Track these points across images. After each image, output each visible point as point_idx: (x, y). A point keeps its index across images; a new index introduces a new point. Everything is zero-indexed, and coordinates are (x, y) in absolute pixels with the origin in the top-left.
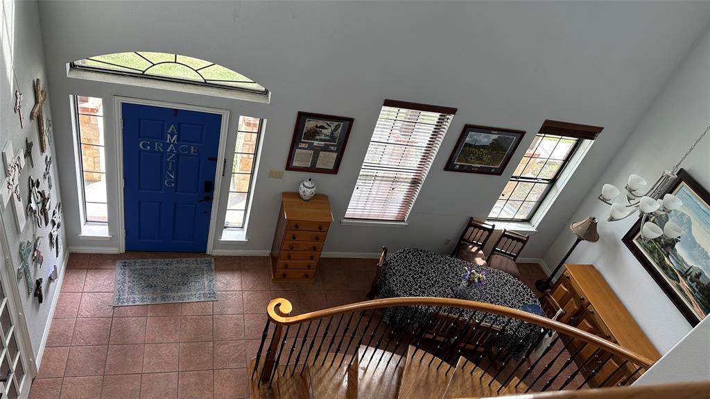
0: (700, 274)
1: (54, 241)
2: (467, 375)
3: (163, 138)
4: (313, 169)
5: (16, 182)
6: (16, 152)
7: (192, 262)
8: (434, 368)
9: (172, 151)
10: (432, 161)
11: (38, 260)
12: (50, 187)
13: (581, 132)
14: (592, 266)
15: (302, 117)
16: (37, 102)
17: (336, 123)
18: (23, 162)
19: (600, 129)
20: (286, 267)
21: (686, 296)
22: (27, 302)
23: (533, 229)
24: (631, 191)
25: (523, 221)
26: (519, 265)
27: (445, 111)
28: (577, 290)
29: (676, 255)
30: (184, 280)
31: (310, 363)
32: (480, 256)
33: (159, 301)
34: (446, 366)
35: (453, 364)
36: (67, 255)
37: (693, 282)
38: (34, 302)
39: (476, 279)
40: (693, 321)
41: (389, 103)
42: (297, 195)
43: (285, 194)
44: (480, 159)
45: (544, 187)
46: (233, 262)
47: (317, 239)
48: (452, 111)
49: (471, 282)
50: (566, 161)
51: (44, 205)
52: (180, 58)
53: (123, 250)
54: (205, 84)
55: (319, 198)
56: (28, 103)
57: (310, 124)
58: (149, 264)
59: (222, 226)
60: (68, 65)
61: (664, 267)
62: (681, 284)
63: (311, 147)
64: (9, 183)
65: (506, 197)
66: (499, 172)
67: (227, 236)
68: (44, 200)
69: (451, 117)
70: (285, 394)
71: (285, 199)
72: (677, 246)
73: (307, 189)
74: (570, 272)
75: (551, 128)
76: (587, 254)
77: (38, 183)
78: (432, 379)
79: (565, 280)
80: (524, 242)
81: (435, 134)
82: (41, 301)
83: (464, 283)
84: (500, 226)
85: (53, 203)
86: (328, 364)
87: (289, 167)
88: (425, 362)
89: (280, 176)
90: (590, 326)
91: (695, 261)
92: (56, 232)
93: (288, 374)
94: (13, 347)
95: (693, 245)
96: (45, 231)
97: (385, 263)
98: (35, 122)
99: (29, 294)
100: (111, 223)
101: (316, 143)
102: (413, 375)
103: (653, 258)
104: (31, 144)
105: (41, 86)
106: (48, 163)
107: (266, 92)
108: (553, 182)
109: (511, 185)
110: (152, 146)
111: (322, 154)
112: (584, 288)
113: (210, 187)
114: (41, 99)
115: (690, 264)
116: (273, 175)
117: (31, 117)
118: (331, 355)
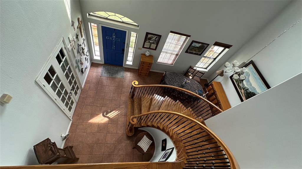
0: (248, 89)
1: (87, 59)
2: (178, 105)
3: (112, 36)
4: (149, 48)
5: (73, 45)
6: (73, 37)
7: (119, 68)
8: (171, 102)
9: (114, 40)
10: (182, 50)
11: (82, 64)
12: (85, 46)
13: (226, 46)
14: (220, 83)
15: (147, 34)
16: (79, 24)
17: (157, 36)
18: (75, 40)
19: (231, 46)
20: (141, 72)
21: (242, 94)
22: (79, 74)
23: (207, 71)
24: (234, 65)
25: (205, 68)
26: (201, 79)
27: (188, 36)
28: (214, 88)
29: (243, 83)
30: (117, 72)
31: (142, 96)
32: (191, 76)
33: (111, 76)
34: (174, 102)
35: (176, 102)
36: (91, 63)
37: (245, 91)
38: (81, 73)
39: (187, 82)
40: (242, 100)
41: (172, 32)
42: (145, 55)
43: (142, 54)
44: (195, 51)
45: (212, 60)
46: (129, 69)
47: (149, 67)
48: (189, 36)
49: (186, 83)
50: (220, 54)
51: (83, 51)
52: (116, 15)
53: (104, 63)
54: (123, 22)
55: (151, 56)
56: (76, 24)
57: (149, 36)
58: (109, 67)
59: (126, 60)
60: (88, 14)
61: (239, 86)
62: (242, 91)
63: (149, 42)
64: (71, 45)
65: (201, 62)
66: (200, 55)
67: (128, 63)
68: (83, 49)
69: (189, 38)
70: (135, 102)
71: (142, 56)
72: (244, 81)
73: (147, 54)
74: (213, 83)
75: (217, 44)
76: (220, 79)
77: (81, 45)
78: (170, 104)
79: (212, 85)
80: (203, 74)
81: (184, 42)
82: (83, 73)
83: (184, 83)
84: (198, 69)
85: (86, 50)
86: (146, 97)
87: (143, 47)
88: (169, 100)
89: (141, 49)
90: (215, 97)
91: (248, 86)
92: (87, 57)
93: (137, 98)
94: (75, 83)
95: (248, 81)
96: (83, 57)
97: (165, 75)
98: (79, 29)
99: (79, 71)
100: (101, 56)
101: (151, 41)
102: (165, 102)
103: (236, 83)
104: (78, 35)
105: (80, 20)
106: (84, 40)
107: (138, 26)
108: (215, 59)
109: (203, 58)
110: (109, 38)
111: (152, 44)
112: (216, 88)
113: (123, 50)
114: (80, 23)
115: (246, 86)
116: (139, 49)
117: (78, 28)
118: (147, 95)
